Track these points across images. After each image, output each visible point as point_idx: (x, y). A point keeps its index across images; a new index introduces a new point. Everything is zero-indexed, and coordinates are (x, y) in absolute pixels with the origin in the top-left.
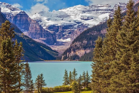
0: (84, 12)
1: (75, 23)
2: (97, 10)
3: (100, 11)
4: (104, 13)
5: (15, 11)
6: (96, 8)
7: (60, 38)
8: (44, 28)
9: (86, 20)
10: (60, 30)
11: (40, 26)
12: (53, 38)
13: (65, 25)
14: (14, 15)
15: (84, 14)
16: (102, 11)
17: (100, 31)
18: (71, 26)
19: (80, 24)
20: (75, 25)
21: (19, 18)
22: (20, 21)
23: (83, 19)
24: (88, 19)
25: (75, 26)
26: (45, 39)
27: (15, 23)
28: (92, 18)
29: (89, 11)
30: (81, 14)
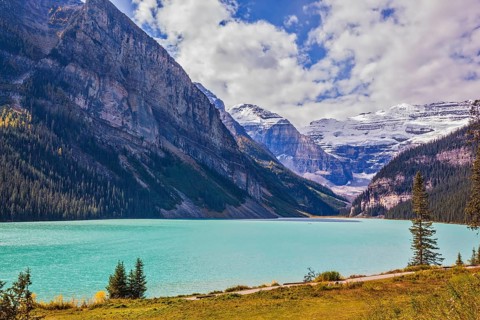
0: (414, 118)
1: (394, 141)
2: (443, 113)
3: (450, 115)
4: (459, 119)
5: (270, 120)
6: (441, 110)
7: (361, 172)
8: (327, 151)
9: (417, 133)
10: (361, 155)
11: (319, 147)
12: (345, 171)
13: (372, 144)
14: (268, 127)
15: (414, 122)
16: (455, 116)
17: (433, 155)
18: (385, 146)
19: (404, 142)
20: (394, 144)
21: (276, 133)
22: (278, 137)
23: (412, 132)
24: (421, 132)
25: (393, 147)
26: (327, 173)
27: (269, 142)
28: (432, 130)
29: (425, 115)
30: (406, 123)
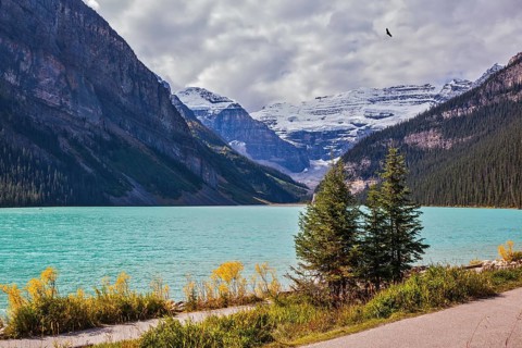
0: (373, 102)
1: (352, 126)
2: (403, 97)
3: (410, 99)
4: (420, 103)
5: (219, 105)
6: (400, 94)
7: (318, 158)
8: (282, 137)
9: (376, 118)
10: (318, 140)
11: (273, 132)
12: (302, 159)
13: (330, 129)
14: (217, 112)
15: (373, 107)
16: (415, 100)
18: (343, 131)
19: (363, 128)
20: (353, 129)
21: (226, 118)
22: (229, 123)
23: (371, 117)
24: (381, 117)
25: (352, 132)
26: (283, 160)
27: (220, 128)
28: (391, 115)
29: (384, 99)
30: (365, 107)
